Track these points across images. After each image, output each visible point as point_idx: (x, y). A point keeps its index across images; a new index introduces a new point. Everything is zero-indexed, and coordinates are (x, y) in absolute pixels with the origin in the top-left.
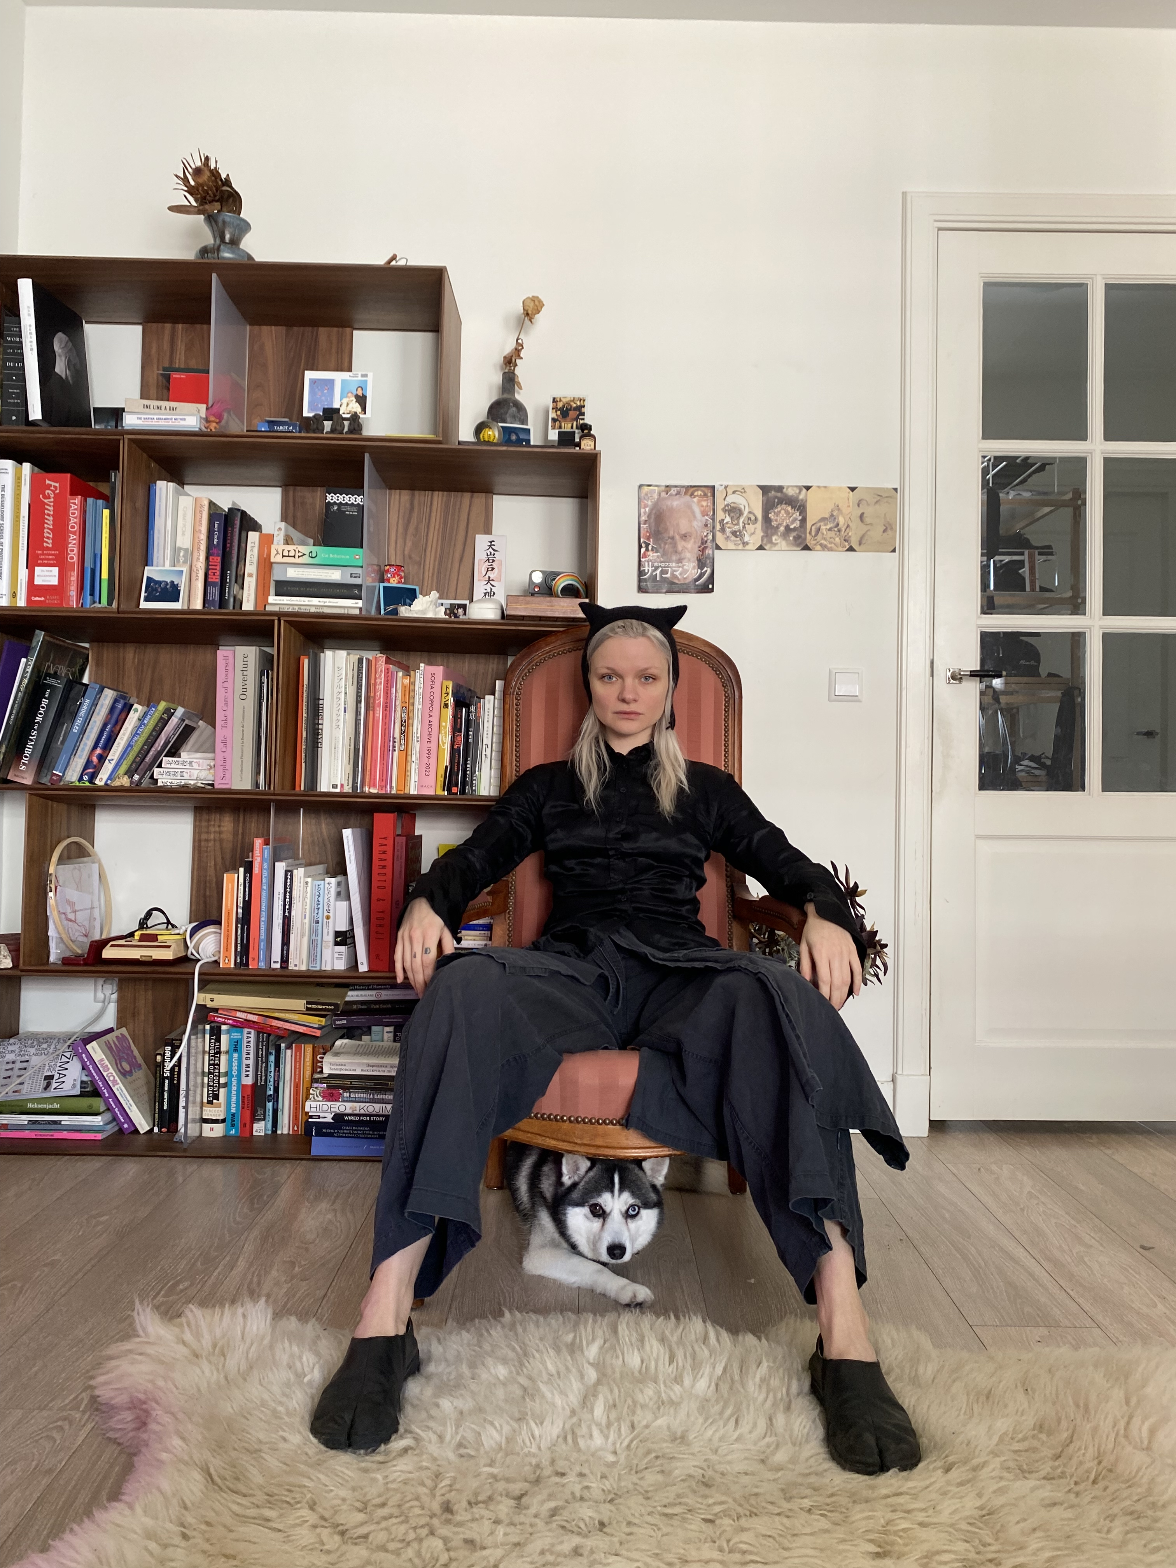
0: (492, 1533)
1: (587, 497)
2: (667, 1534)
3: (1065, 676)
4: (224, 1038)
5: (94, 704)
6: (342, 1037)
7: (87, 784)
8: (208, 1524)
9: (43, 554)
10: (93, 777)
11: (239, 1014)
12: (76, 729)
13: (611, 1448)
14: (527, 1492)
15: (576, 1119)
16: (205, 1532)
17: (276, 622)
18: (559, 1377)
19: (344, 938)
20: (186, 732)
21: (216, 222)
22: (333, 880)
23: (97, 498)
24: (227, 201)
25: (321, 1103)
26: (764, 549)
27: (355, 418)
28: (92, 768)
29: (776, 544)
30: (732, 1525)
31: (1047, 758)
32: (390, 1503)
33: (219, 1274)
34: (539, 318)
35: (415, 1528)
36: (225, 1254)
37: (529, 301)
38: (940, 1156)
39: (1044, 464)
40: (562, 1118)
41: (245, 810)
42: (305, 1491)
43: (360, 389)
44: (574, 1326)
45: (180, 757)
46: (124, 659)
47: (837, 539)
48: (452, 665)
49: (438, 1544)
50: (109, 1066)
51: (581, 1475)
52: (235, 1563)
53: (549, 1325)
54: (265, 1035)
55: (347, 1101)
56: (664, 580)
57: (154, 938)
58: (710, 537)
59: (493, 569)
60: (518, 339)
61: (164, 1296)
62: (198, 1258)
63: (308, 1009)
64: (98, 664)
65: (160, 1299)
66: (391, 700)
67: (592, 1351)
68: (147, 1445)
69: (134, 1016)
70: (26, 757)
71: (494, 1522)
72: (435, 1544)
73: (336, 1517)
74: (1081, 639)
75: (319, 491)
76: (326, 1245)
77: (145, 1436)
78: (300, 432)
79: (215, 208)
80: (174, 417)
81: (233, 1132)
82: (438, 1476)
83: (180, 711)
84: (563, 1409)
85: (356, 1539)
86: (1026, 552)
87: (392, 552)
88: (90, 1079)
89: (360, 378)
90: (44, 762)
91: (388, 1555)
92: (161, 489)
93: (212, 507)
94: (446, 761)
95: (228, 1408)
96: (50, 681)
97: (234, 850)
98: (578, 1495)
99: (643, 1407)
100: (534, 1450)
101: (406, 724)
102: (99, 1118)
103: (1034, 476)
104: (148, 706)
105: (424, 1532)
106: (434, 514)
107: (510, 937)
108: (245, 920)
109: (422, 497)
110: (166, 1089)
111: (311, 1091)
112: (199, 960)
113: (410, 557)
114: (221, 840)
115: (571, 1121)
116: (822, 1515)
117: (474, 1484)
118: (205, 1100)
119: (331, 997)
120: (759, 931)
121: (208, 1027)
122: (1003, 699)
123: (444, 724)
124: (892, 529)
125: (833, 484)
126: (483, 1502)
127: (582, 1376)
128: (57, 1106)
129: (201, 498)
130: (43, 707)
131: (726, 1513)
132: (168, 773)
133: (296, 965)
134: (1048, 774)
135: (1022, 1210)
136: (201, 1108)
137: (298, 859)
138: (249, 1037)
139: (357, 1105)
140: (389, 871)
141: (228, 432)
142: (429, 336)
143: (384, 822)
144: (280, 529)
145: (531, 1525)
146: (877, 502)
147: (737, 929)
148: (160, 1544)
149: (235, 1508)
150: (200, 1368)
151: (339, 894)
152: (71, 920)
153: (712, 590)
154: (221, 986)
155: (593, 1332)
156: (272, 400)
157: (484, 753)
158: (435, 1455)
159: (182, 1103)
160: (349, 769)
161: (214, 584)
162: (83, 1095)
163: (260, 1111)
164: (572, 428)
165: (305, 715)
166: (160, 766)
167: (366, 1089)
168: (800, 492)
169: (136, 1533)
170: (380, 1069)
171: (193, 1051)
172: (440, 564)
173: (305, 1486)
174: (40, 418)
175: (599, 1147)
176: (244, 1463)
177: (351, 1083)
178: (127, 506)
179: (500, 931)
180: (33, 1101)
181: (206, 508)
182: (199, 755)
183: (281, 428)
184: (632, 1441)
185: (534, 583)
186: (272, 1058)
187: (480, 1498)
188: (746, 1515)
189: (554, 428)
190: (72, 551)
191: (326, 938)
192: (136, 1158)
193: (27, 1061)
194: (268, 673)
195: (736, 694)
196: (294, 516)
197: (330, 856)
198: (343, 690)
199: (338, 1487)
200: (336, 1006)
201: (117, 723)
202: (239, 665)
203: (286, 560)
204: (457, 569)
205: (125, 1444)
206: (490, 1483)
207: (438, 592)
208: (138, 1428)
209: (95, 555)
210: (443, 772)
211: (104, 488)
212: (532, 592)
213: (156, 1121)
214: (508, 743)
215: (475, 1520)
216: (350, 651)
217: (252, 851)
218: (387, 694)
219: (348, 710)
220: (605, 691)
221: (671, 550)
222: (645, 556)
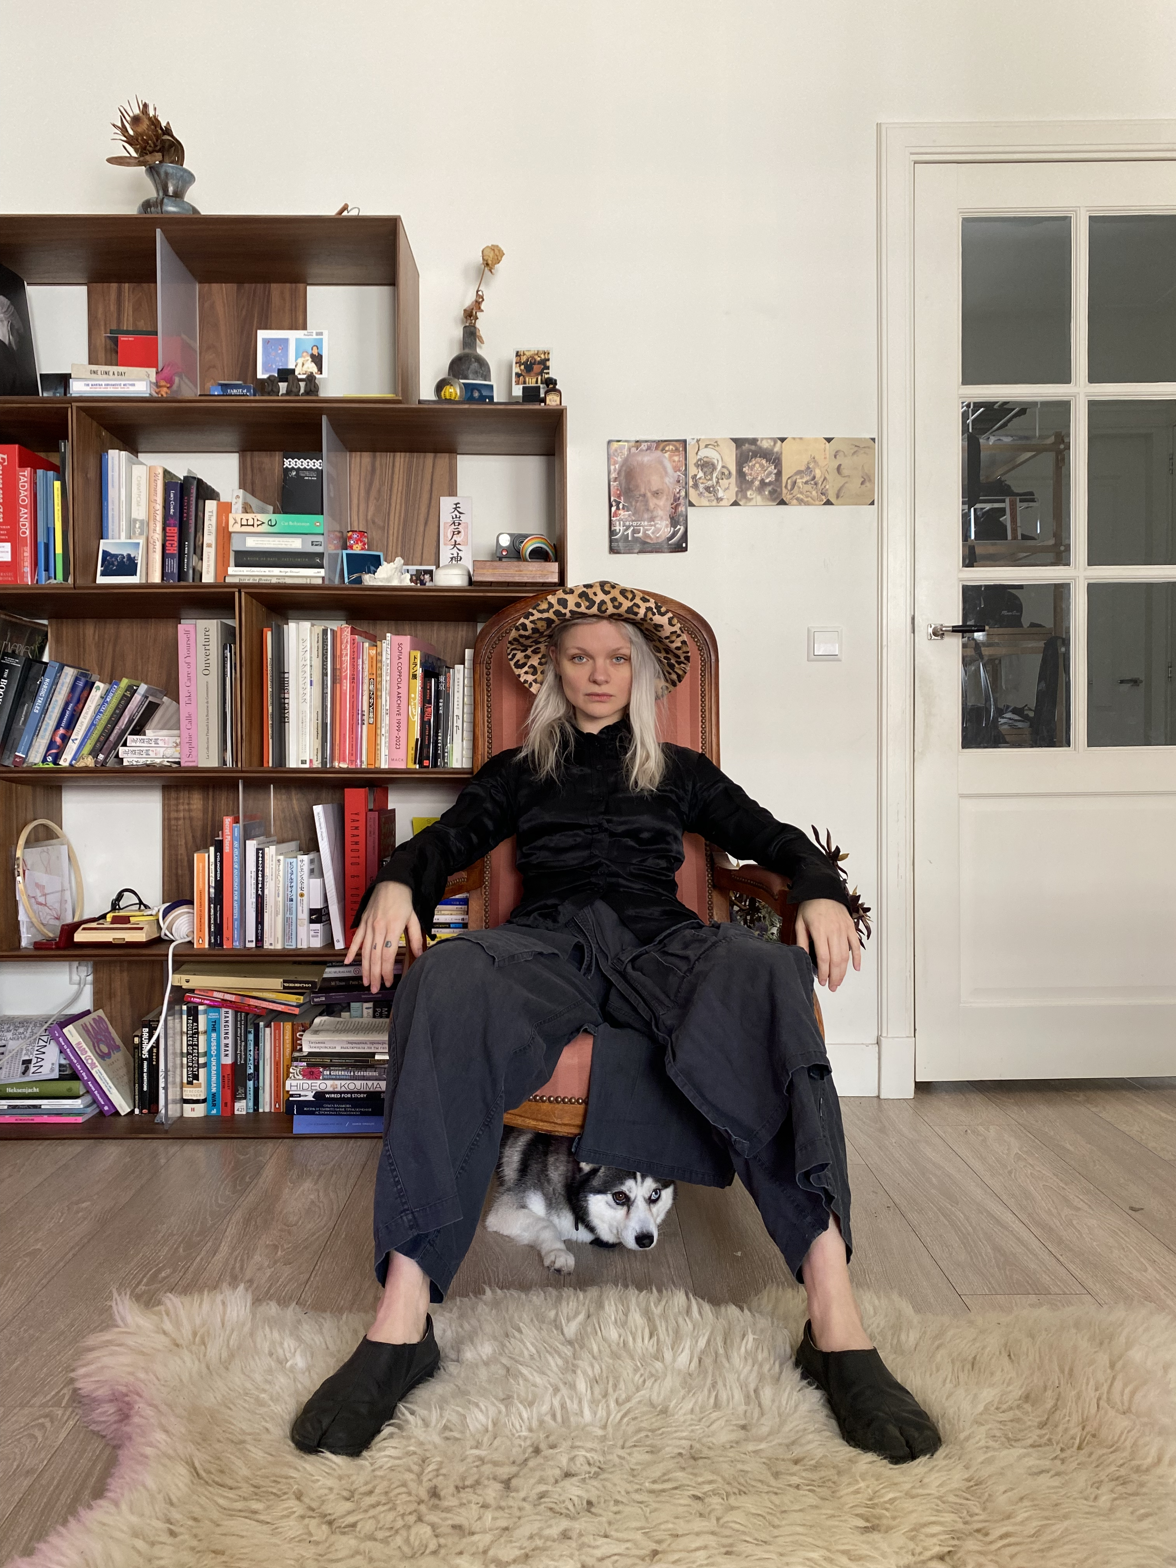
0: (480, 1518)
1: (554, 455)
2: (655, 1510)
3: (1048, 626)
4: (202, 1018)
5: (55, 683)
6: (321, 1014)
7: (51, 765)
8: (195, 1519)
10: (57, 758)
11: (216, 994)
12: (37, 710)
13: (597, 1424)
14: (515, 1475)
15: (556, 1099)
16: (192, 1527)
17: (237, 594)
19: (319, 916)
20: (151, 710)
21: (158, 174)
22: (306, 858)
23: (48, 469)
24: (168, 151)
25: (302, 1082)
26: (739, 505)
27: (311, 378)
28: (56, 749)
29: (751, 499)
30: (722, 1504)
31: (1031, 710)
32: (377, 1491)
33: (202, 1259)
34: (499, 268)
35: (403, 1515)
36: (208, 1238)
37: (489, 250)
38: (926, 1118)
39: (1023, 409)
41: (213, 787)
42: (291, 1481)
43: (315, 348)
44: (556, 1302)
45: (145, 735)
46: (84, 635)
47: (814, 493)
48: (420, 633)
49: (428, 1530)
50: (87, 1049)
52: (224, 1558)
53: (531, 1301)
54: (243, 1014)
55: (327, 1079)
56: (636, 540)
57: (126, 920)
58: (683, 493)
59: (459, 532)
60: (477, 291)
61: (146, 1285)
62: (181, 1242)
63: (285, 988)
64: (58, 641)
65: (142, 1287)
66: (358, 672)
67: (572, 1328)
68: (130, 1438)
69: (110, 998)
71: (482, 1507)
72: (422, 1532)
73: (324, 1507)
74: (1065, 591)
75: (278, 455)
76: (309, 1226)
77: (127, 1429)
78: (255, 395)
79: (156, 158)
80: (123, 383)
81: (214, 1112)
82: (424, 1460)
83: (143, 688)
85: (344, 1528)
86: (1007, 500)
87: (355, 517)
88: (68, 1062)
89: (315, 336)
90: (6, 743)
91: (377, 1544)
92: (113, 458)
93: (168, 476)
94: (417, 734)
95: (210, 1400)
96: (8, 660)
97: (204, 828)
100: (521, 1433)
101: (374, 697)
102: (79, 1101)
103: (1015, 420)
104: (110, 684)
105: (412, 1519)
106: (396, 477)
107: (486, 912)
108: (218, 900)
109: (384, 459)
110: (145, 1070)
111: (291, 1070)
112: (173, 941)
113: (374, 522)
114: (191, 819)
115: (550, 1102)
116: (809, 1490)
117: (462, 1468)
118: (185, 1081)
119: (309, 976)
120: (740, 899)
121: (185, 1008)
122: (986, 651)
123: (413, 696)
124: (870, 480)
125: (807, 436)
126: (471, 1486)
128: (36, 1090)
129: (154, 468)
131: (715, 1493)
132: (134, 752)
133: (271, 944)
134: (1031, 726)
135: (1010, 1172)
136: (182, 1088)
137: (270, 836)
138: (227, 1016)
139: (338, 1082)
140: (362, 846)
141: (180, 397)
142: (385, 290)
143: (355, 798)
144: (238, 497)
145: (520, 1509)
146: (854, 453)
147: (717, 899)
148: (147, 1542)
149: (221, 1501)
150: (182, 1359)
151: (312, 871)
152: (41, 904)
153: (685, 549)
154: (198, 967)
155: (575, 1308)
156: (225, 362)
157: (455, 724)
158: (421, 1439)
159: (162, 1084)
160: (318, 744)
161: (172, 556)
162: (62, 1078)
163: (241, 1090)
164: (537, 382)
165: (270, 690)
166: (125, 745)
167: (347, 1067)
168: (774, 445)
169: (122, 1531)
170: (360, 1045)
171: (170, 1032)
172: (404, 529)
173: (292, 1477)
176: (229, 1455)
177: (331, 1061)
178: (79, 475)
179: (475, 905)
180: (12, 1085)
181: (161, 477)
182: (165, 732)
183: (235, 391)
184: (622, 1418)
185: (501, 547)
186: (251, 1037)
187: (467, 1483)
188: (734, 1493)
189: (518, 383)
190: (24, 525)
191: (300, 916)
192: (117, 1141)
193: (4, 1046)
194: (231, 647)
195: (713, 658)
196: (253, 483)
197: (302, 833)
198: (308, 662)
199: (325, 1477)
200: (314, 983)
201: (78, 701)
202: (201, 639)
203: (245, 529)
204: (422, 534)
205: (108, 1437)
206: (477, 1467)
207: (403, 558)
208: (121, 1421)
209: (48, 529)
210: (414, 746)
211: (55, 459)
212: (500, 556)
213: (137, 1102)
214: (479, 714)
215: (462, 1505)
216: (314, 622)
217: (222, 830)
218: (354, 665)
219: (314, 683)
220: (576, 673)
221: (642, 508)
222: (616, 515)
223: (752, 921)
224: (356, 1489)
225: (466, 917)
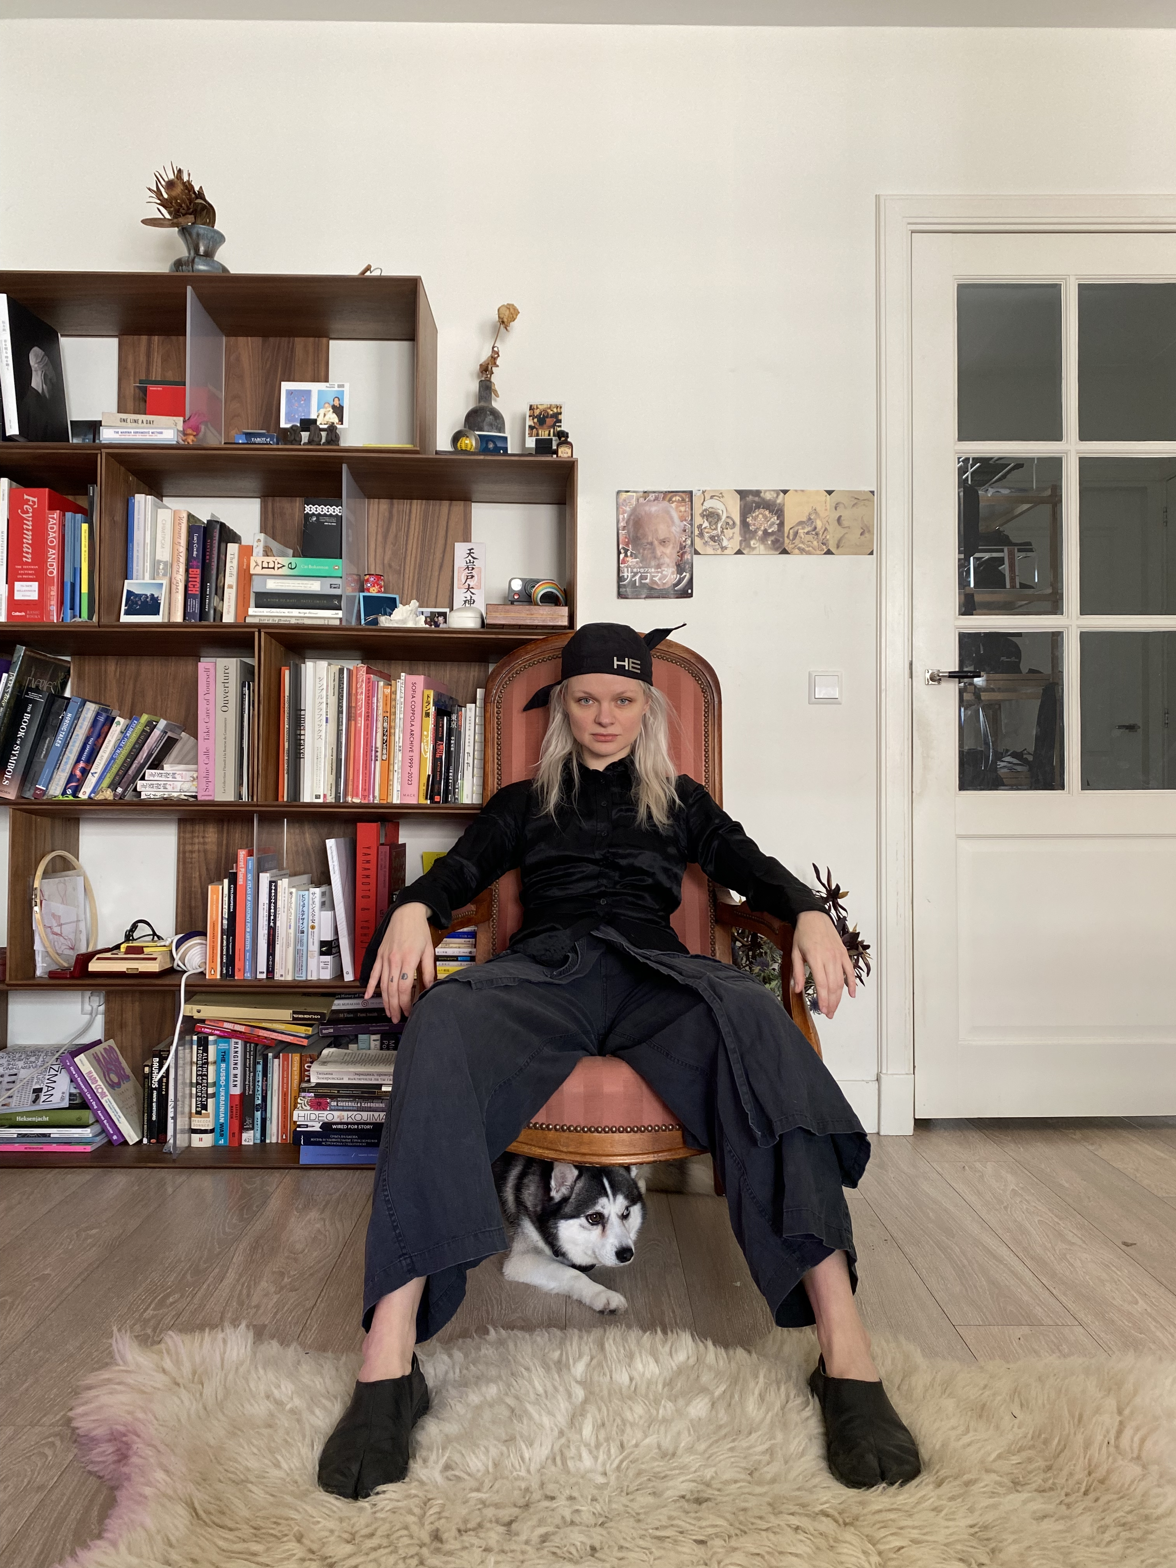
1: (565, 504)
2: (659, 1558)
3: (1045, 672)
4: (211, 1049)
5: (77, 718)
6: (329, 1046)
7: (71, 798)
8: (195, 1561)
9: (22, 569)
10: (76, 790)
11: (226, 1025)
12: (58, 743)
13: (600, 1469)
14: (517, 1517)
15: (562, 1127)
17: (257, 634)
18: (547, 1396)
19: (329, 948)
20: (169, 744)
21: (190, 234)
22: (318, 891)
23: (76, 512)
24: (201, 213)
25: (309, 1112)
26: (743, 554)
27: (332, 429)
28: (75, 782)
29: (754, 549)
30: (724, 1547)
31: (1029, 754)
32: (379, 1533)
33: (209, 1286)
34: (515, 325)
35: (404, 1558)
36: (215, 1265)
37: (504, 309)
38: (924, 1154)
39: (1020, 464)
40: (548, 1126)
41: (229, 821)
42: (292, 1523)
43: (336, 400)
44: (560, 1343)
45: (162, 769)
46: (106, 671)
47: (815, 543)
48: (433, 673)
50: (98, 1078)
51: (571, 1498)
53: (535, 1341)
54: (253, 1045)
55: (334, 1110)
56: (643, 586)
57: (140, 950)
58: (689, 542)
59: (472, 577)
60: (493, 348)
61: (154, 1309)
62: (188, 1270)
63: (294, 1019)
64: (80, 676)
65: (150, 1312)
66: (372, 710)
67: (579, 1369)
68: (128, 1479)
69: (122, 1028)
70: (9, 772)
71: (485, 1550)
73: (324, 1549)
74: (1059, 638)
75: (298, 501)
76: (315, 1254)
77: (125, 1470)
78: (278, 444)
79: (188, 221)
80: (151, 431)
81: (222, 1142)
82: (427, 1502)
83: (162, 724)
84: (552, 1430)
86: (1006, 549)
87: (372, 561)
88: (78, 1091)
89: (336, 389)
90: (28, 776)
92: (139, 502)
93: (191, 520)
94: (429, 770)
96: (32, 695)
97: (218, 861)
98: (568, 1519)
99: (632, 1425)
100: (523, 1473)
101: (387, 734)
102: (88, 1130)
103: (1011, 473)
104: (130, 719)
106: (413, 523)
107: (494, 945)
108: (230, 931)
109: (401, 506)
110: (155, 1100)
111: (299, 1101)
112: (185, 972)
113: (390, 566)
114: (205, 851)
115: (556, 1130)
117: (464, 1511)
118: (194, 1111)
119: (319, 1007)
120: (742, 935)
121: (195, 1038)
122: (984, 696)
123: (425, 733)
124: (869, 531)
125: (811, 488)
126: (473, 1530)
127: (569, 1395)
128: (46, 1119)
129: (179, 511)
130: (25, 722)
131: (718, 1536)
132: (152, 786)
133: (282, 976)
134: (1029, 770)
135: (1006, 1208)
136: (190, 1118)
137: (283, 869)
138: (236, 1047)
139: (345, 1114)
140: (373, 880)
141: (205, 445)
142: (405, 344)
143: (367, 832)
144: (259, 540)
145: (523, 1552)
146: (854, 505)
147: (719, 933)
149: (221, 1543)
150: (180, 1398)
151: (323, 904)
152: (57, 934)
153: (691, 595)
154: (209, 998)
155: (580, 1349)
156: (249, 411)
157: (466, 761)
158: (424, 1481)
159: (171, 1113)
160: (332, 779)
161: (194, 597)
162: (71, 1107)
163: (248, 1121)
164: (549, 435)
165: (287, 726)
166: (143, 778)
167: (354, 1098)
168: (777, 497)
170: (368, 1077)
171: (180, 1062)
172: (420, 572)
173: (292, 1519)
174: (17, 433)
175: (584, 1154)
176: (229, 1496)
177: (338, 1092)
178: (106, 520)
179: (482, 937)
180: (22, 1114)
181: (185, 520)
182: (182, 767)
183: (258, 440)
184: (622, 1462)
185: (513, 591)
186: (260, 1068)
187: (469, 1526)
188: (737, 1535)
189: (531, 436)
190: (52, 565)
191: (311, 948)
192: (126, 1170)
193: (16, 1075)
194: (249, 685)
195: (716, 699)
196: (274, 527)
197: (314, 866)
198: (324, 700)
199: (325, 1519)
200: (323, 1015)
201: (99, 736)
202: (220, 677)
203: (266, 571)
204: (436, 578)
205: (106, 1477)
206: (479, 1509)
207: (418, 601)
208: (119, 1461)
209: (75, 569)
210: (425, 781)
211: (82, 502)
212: (512, 600)
213: (145, 1132)
214: (490, 752)
215: (464, 1548)
216: (331, 661)
217: (236, 863)
218: (369, 704)
219: (329, 720)
220: (583, 714)
221: (649, 556)
222: (624, 562)
223: (754, 957)
224: (356, 1532)
225: (474, 950)
